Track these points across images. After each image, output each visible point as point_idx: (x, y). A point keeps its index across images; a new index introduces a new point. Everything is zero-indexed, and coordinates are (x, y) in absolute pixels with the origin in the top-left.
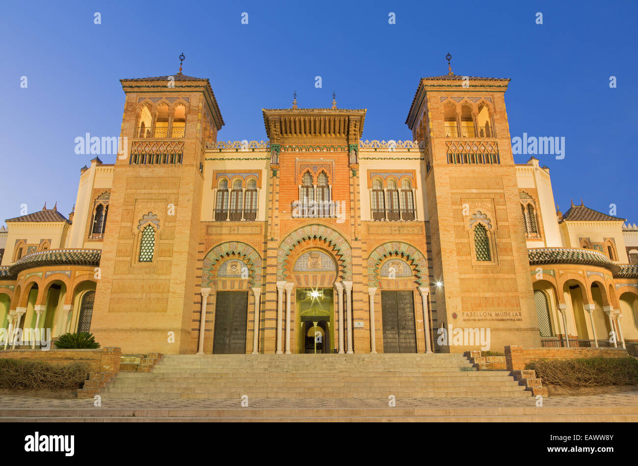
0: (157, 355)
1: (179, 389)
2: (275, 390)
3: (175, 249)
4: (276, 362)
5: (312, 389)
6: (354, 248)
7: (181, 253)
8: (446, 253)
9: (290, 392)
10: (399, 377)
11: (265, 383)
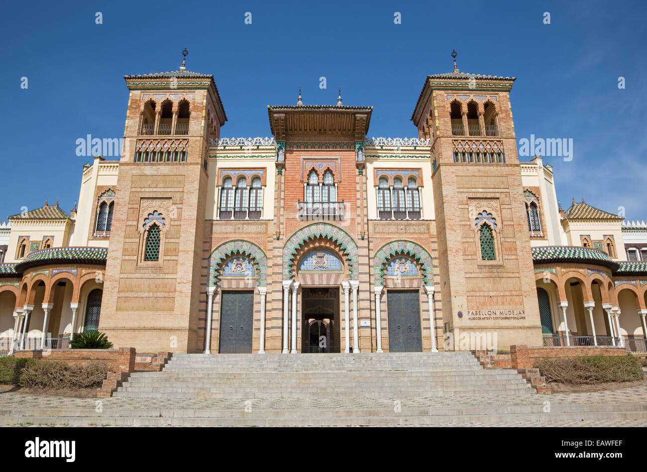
0: (167, 354)
1: (195, 388)
2: (289, 390)
3: (181, 248)
4: (285, 361)
5: (325, 389)
6: (360, 247)
7: (186, 252)
8: (452, 253)
9: (304, 392)
10: (409, 377)
11: (279, 383)
